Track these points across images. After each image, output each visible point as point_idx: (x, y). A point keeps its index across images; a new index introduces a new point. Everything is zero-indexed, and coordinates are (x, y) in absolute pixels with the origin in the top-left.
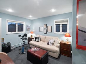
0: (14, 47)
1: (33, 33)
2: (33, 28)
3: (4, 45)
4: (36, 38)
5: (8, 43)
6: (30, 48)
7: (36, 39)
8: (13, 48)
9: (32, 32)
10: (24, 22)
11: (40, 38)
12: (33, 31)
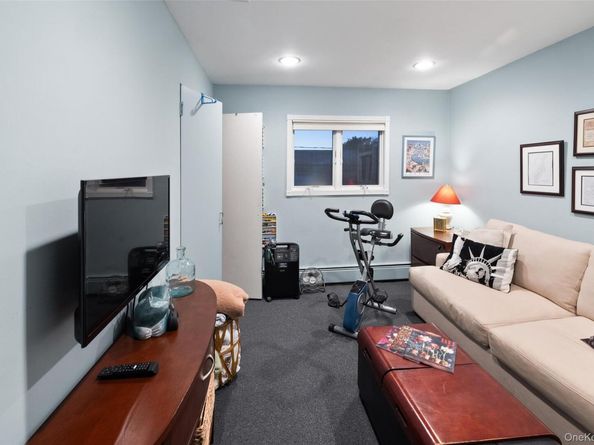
0: (316, 275)
1: (456, 201)
2: (462, 160)
3: (273, 251)
4: (471, 248)
5: (289, 245)
6: (415, 314)
7: (464, 255)
8: (313, 280)
9: (447, 192)
10: (387, 119)
11: (508, 257)
12: (462, 180)
